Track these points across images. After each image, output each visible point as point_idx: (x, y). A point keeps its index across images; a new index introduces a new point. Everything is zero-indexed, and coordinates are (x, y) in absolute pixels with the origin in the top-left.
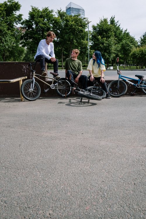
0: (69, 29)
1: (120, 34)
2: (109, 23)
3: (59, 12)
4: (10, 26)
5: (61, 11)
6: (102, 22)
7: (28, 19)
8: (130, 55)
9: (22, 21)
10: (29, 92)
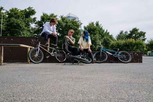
0: (68, 28)
1: (102, 33)
2: (95, 25)
3: (62, 17)
4: (28, 25)
5: (63, 16)
6: (90, 24)
7: (40, 21)
8: (110, 46)
9: (36, 22)
10: (34, 57)
